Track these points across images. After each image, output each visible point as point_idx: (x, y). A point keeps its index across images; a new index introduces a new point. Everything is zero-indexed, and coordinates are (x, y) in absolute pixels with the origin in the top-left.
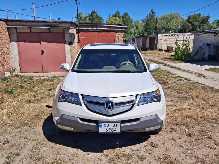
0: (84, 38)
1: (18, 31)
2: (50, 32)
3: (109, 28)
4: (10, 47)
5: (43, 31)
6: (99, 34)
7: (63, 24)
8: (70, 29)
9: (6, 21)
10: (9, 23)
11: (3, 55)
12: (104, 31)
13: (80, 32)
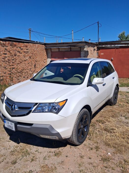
0: (103, 54)
1: (52, 51)
2: (71, 51)
3: (126, 45)
4: (47, 61)
5: (66, 50)
6: (117, 50)
7: (79, 44)
8: (85, 47)
9: (45, 44)
10: (47, 46)
11: (40, 67)
12: (121, 47)
13: (100, 50)
